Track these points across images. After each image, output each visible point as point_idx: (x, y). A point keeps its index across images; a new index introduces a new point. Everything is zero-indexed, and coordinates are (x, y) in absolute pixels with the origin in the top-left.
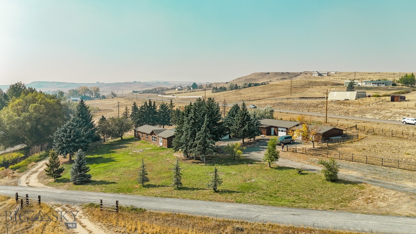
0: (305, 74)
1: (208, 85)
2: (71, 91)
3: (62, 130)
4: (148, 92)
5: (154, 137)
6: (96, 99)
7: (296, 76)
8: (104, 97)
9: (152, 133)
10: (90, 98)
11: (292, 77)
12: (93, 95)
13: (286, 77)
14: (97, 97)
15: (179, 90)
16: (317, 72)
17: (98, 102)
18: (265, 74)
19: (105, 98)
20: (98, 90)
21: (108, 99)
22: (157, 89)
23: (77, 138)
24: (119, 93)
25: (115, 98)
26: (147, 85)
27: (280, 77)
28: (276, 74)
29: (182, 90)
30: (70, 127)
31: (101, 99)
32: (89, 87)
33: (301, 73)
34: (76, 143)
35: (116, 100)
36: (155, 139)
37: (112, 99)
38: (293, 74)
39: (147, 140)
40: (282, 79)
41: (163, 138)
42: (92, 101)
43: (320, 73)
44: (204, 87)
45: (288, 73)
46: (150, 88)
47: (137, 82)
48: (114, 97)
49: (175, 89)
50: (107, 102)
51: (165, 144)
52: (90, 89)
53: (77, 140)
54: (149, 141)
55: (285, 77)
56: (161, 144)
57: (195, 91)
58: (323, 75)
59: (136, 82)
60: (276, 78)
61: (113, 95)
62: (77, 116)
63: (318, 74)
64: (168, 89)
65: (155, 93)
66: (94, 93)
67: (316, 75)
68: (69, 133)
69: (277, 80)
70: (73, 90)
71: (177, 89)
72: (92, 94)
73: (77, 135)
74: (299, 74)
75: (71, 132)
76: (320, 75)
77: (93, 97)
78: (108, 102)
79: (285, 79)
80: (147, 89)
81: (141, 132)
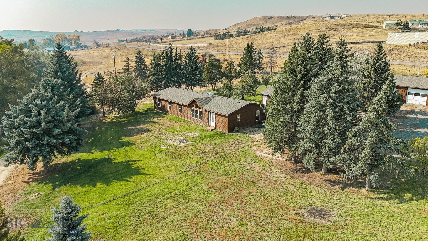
0: (313, 17)
1: (206, 32)
2: (45, 40)
3: (20, 110)
4: (137, 41)
5: (196, 111)
6: (77, 49)
7: (302, 20)
8: (86, 47)
9: (193, 104)
10: (70, 48)
11: (298, 21)
12: (72, 45)
13: (293, 21)
14: (78, 47)
15: (172, 38)
16: (329, 15)
17: (80, 53)
18: (269, 18)
19: (88, 48)
20: (78, 38)
21: (92, 50)
22: (147, 37)
23: (55, 126)
24: (103, 42)
25: (100, 47)
26: (132, 33)
27: (285, 22)
28: (281, 18)
29: (175, 38)
30: (37, 102)
31: (83, 49)
32: (67, 35)
33: (308, 17)
34: (53, 137)
35: (101, 50)
36: (200, 115)
37: (97, 49)
38: (300, 17)
39: (180, 115)
40: (288, 24)
41: (216, 114)
42: (72, 51)
43: (332, 16)
44: (201, 34)
45: (294, 17)
46: (139, 37)
47: (121, 30)
48: (98, 47)
49: (167, 36)
50: (90, 52)
51: (221, 125)
52: (68, 37)
53: (56, 132)
54: (184, 116)
55: (290, 22)
56: (213, 124)
57: (192, 39)
58: (335, 18)
59: (119, 30)
60: (281, 23)
61: (97, 44)
62: (52, 74)
63: (330, 18)
64: (158, 38)
65: (145, 41)
66: (73, 42)
67: (328, 18)
68: (36, 116)
69: (283, 25)
70: (48, 39)
71: (170, 37)
72: (71, 43)
73: (56, 121)
74: (306, 18)
75: (39, 114)
76: (332, 18)
77: (73, 47)
78: (92, 52)
79: (291, 23)
80: (135, 37)
81: (167, 101)
